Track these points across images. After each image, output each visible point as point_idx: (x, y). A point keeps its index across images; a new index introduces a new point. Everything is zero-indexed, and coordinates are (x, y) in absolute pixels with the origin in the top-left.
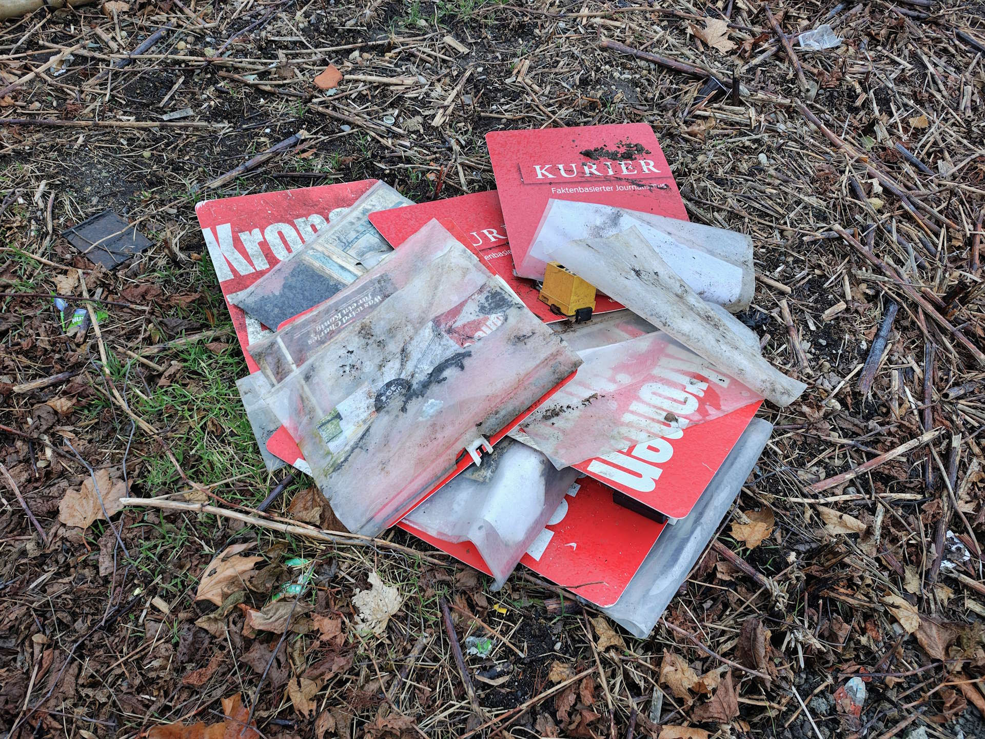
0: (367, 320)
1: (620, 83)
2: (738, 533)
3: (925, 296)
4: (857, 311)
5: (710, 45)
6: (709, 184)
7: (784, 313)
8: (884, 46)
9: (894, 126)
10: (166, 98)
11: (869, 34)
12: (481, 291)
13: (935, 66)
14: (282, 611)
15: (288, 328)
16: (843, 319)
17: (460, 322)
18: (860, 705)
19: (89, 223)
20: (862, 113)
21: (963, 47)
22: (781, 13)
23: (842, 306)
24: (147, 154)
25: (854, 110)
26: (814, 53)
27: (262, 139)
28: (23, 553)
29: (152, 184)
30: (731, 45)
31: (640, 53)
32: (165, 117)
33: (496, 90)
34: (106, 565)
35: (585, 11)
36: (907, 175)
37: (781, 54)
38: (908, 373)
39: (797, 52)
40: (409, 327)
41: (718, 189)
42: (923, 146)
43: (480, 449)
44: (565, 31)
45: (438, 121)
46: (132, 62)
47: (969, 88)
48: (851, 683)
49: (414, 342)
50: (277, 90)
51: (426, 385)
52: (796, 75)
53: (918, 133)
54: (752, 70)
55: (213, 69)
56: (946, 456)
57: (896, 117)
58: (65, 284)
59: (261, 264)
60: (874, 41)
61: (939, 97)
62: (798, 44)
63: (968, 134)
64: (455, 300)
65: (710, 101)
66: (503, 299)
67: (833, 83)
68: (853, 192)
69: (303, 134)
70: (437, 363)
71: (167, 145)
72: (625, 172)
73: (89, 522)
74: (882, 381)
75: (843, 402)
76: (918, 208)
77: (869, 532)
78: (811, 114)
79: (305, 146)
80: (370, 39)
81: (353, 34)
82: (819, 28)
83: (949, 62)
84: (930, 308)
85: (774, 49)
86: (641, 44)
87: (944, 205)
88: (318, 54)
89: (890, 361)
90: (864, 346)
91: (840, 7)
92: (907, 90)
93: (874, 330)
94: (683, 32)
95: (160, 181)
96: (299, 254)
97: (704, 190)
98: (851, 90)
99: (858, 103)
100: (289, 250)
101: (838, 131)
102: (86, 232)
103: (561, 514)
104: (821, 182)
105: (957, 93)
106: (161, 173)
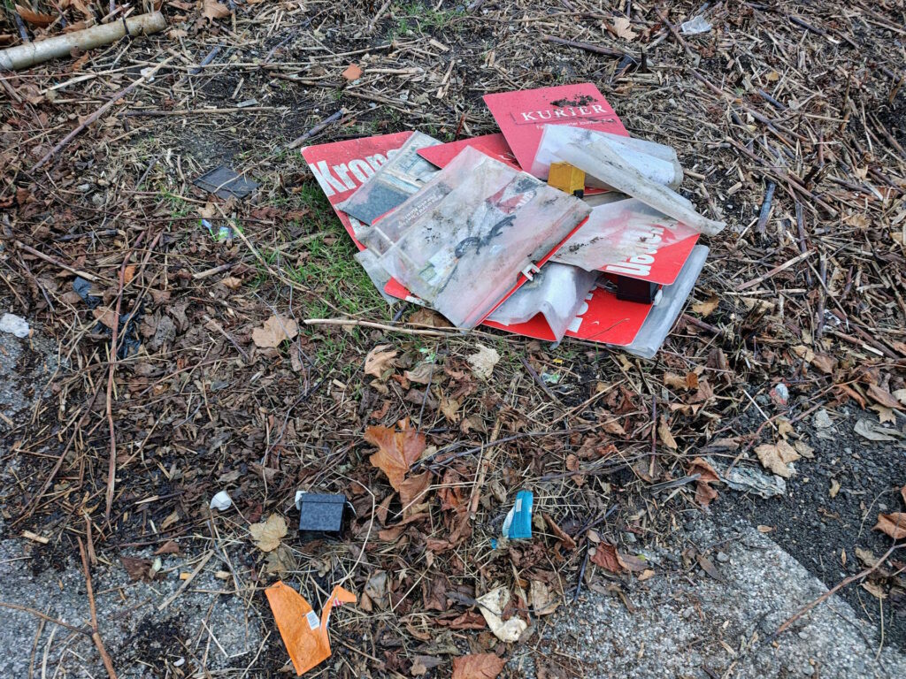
0: (436, 209)
1: (562, 63)
2: (696, 309)
3: (791, 177)
4: (749, 188)
5: (619, 35)
6: (640, 118)
7: (703, 190)
8: (741, 29)
9: (756, 80)
10: (236, 93)
11: (730, 21)
12: (514, 181)
13: (778, 40)
14: (425, 370)
15: (381, 221)
16: (742, 193)
17: (504, 199)
18: (786, 400)
19: (210, 175)
20: (732, 74)
21: (795, 26)
22: (666, 11)
23: (739, 185)
24: (233, 130)
25: (728, 72)
26: (694, 35)
27: (315, 116)
28: (236, 366)
29: (245, 149)
30: (634, 35)
31: (572, 43)
32: (239, 105)
33: (475, 73)
34: (297, 366)
35: (526, 18)
36: (768, 110)
37: (671, 38)
38: (787, 223)
39: (683, 36)
40: (470, 208)
41: (646, 122)
42: (777, 93)
43: (531, 272)
44: (515, 32)
45: (440, 95)
46: (202, 70)
47: (803, 53)
48: (778, 387)
49: (475, 215)
50: (317, 83)
51: (489, 238)
52: (684, 50)
53: (772, 84)
54: (652, 50)
55: (264, 71)
56: (818, 267)
57: (756, 74)
58: (207, 212)
59: (352, 186)
60: (734, 26)
61: (783, 60)
62: (681, 31)
63: (807, 83)
64: (497, 189)
65: (627, 72)
66: (530, 183)
67: (710, 54)
68: (735, 121)
69: (344, 110)
70: (493, 225)
71: (247, 123)
72: (583, 113)
73: (277, 342)
74: (771, 227)
75: (748, 240)
76: (779, 130)
77: (776, 310)
78: (700, 75)
79: (348, 118)
80: (375, 45)
81: (361, 43)
82: (694, 20)
83: (787, 37)
84: (796, 185)
85: (666, 34)
86: (571, 37)
87: (796, 126)
88: (340, 57)
89: (774, 216)
90: (757, 208)
91: (706, 5)
92: (761, 57)
93: (762, 198)
94: (598, 28)
95: (250, 147)
96: (374, 178)
97: (637, 122)
98: (723, 58)
99: (729, 66)
100: (367, 176)
101: (719, 85)
102: (209, 180)
103: (584, 309)
104: (714, 115)
105: (795, 57)
106: (249, 141)
